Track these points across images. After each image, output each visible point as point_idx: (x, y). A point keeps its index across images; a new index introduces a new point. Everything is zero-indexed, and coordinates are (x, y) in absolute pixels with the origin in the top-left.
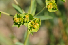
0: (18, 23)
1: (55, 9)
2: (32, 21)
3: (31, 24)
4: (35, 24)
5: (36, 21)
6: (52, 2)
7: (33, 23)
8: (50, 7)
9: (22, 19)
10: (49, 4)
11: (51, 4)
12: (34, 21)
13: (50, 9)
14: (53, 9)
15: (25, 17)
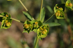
0: (28, 29)
1: (63, 17)
2: (40, 28)
3: (40, 30)
4: (44, 30)
5: (45, 28)
6: (60, 10)
7: (42, 29)
8: (58, 15)
9: (31, 25)
10: (57, 12)
11: (59, 11)
12: (43, 28)
13: (58, 16)
14: (60, 16)
15: (34, 24)
